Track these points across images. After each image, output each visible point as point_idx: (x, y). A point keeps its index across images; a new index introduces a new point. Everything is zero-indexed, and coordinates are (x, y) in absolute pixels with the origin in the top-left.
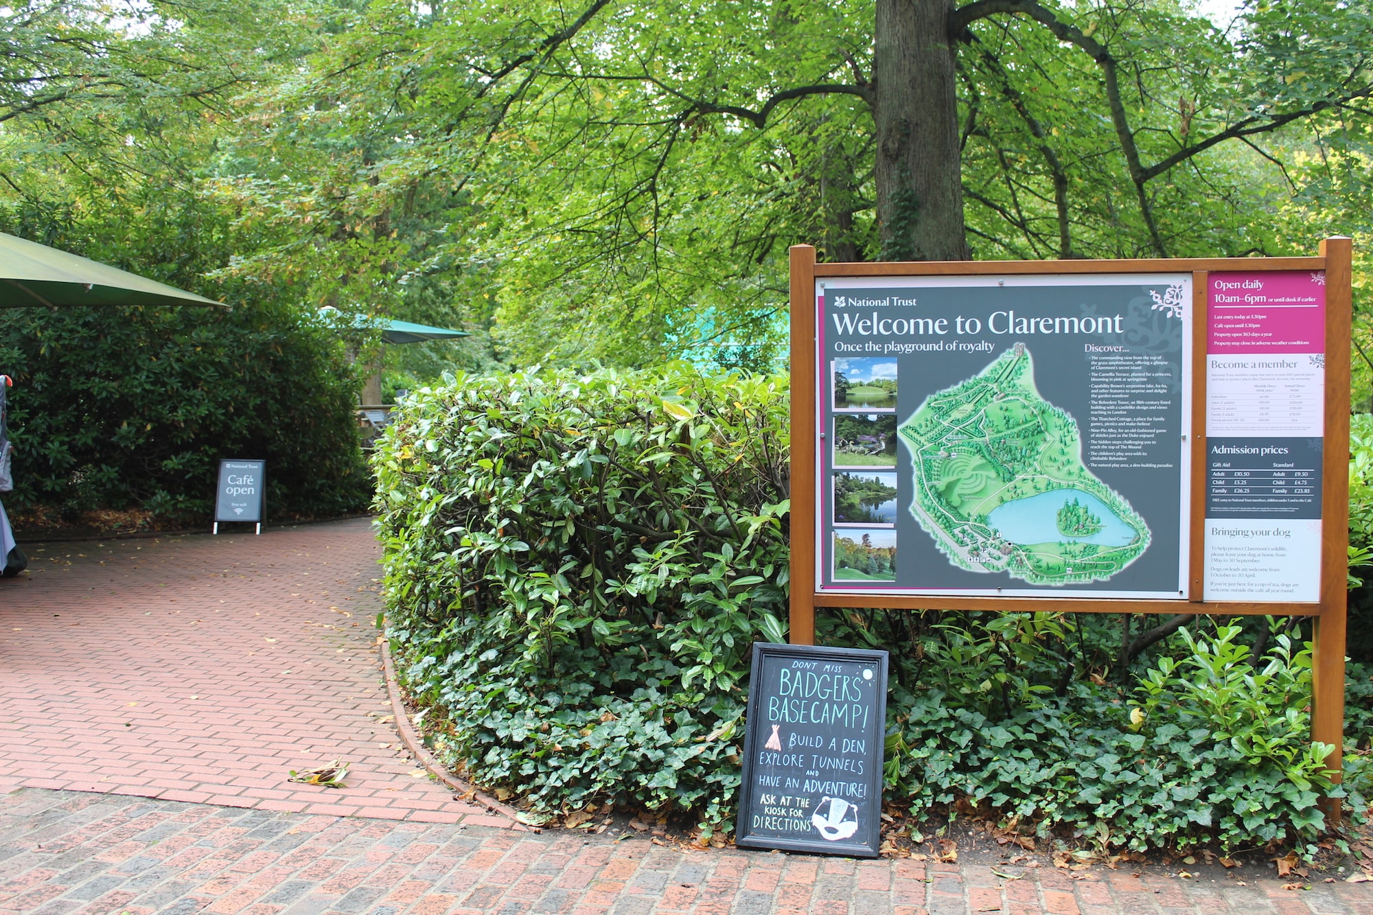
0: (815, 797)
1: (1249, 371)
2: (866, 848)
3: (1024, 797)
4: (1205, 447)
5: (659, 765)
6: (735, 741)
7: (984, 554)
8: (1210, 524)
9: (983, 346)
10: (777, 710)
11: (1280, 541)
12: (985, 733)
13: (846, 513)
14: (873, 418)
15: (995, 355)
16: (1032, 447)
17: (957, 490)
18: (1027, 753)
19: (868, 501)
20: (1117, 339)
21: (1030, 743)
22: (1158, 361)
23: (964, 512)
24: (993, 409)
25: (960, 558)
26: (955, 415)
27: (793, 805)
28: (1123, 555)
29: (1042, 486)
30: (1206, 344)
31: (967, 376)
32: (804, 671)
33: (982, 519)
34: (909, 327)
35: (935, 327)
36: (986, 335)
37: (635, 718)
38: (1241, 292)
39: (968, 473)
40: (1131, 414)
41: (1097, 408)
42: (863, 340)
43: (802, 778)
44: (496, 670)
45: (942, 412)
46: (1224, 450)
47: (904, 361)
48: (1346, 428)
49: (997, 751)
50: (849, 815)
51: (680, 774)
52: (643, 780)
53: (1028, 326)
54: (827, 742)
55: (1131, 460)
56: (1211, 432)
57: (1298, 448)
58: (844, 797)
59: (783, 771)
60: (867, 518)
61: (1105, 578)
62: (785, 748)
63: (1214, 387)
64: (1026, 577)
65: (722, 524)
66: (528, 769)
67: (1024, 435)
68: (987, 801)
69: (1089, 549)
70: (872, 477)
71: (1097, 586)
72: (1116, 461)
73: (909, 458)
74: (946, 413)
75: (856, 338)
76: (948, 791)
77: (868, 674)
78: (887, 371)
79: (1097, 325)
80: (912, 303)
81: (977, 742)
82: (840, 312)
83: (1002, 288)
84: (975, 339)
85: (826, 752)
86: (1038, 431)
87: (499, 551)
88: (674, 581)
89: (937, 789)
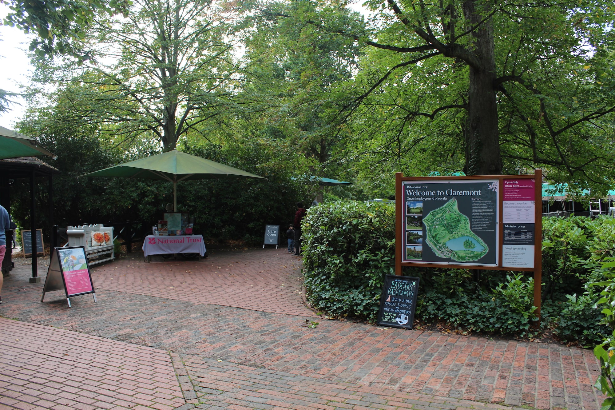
0: (398, 314)
1: (515, 205)
2: (409, 327)
3: (452, 317)
4: (502, 225)
5: (360, 305)
6: (379, 299)
7: (445, 253)
8: (504, 246)
9: (444, 199)
10: (391, 292)
11: (523, 251)
12: (445, 301)
13: (410, 242)
14: (416, 217)
15: (447, 201)
16: (457, 225)
17: (438, 236)
18: (457, 306)
19: (415, 238)
20: (479, 197)
21: (457, 304)
22: (490, 203)
23: (439, 242)
24: (447, 215)
25: (438, 254)
26: (437, 216)
27: (392, 315)
28: (481, 254)
29: (460, 235)
30: (502, 198)
31: (440, 206)
32: (398, 282)
33: (444, 244)
34: (426, 193)
35: (432, 194)
36: (445, 195)
37: (357, 293)
38: (512, 184)
39: (441, 231)
40: (483, 216)
41: (474, 215)
42: (414, 197)
43: (395, 309)
44: (325, 281)
45: (434, 216)
46: (508, 226)
47: (424, 202)
48: (541, 221)
49: (447, 305)
50: (406, 319)
51: (364, 306)
52: (355, 308)
53: (456, 193)
54: (402, 300)
55: (483, 229)
56: (504, 222)
57: (528, 226)
58: (405, 314)
59: (390, 307)
60: (415, 243)
61: (476, 260)
62: (391, 302)
63: (505, 210)
64: (456, 259)
65: (382, 244)
66: (329, 305)
67: (455, 222)
68: (443, 318)
69: (472, 252)
70: (416, 232)
71: (474, 262)
72: (479, 229)
73: (425, 227)
74: (435, 216)
75: (412, 196)
76: (433, 315)
77: (414, 283)
78: (420, 205)
79: (474, 193)
80: (427, 187)
81: (443, 303)
82: (408, 189)
83: (449, 183)
84: (442, 197)
85: (401, 303)
86: (459, 221)
87: (326, 250)
88: (368, 258)
89: (430, 314)
